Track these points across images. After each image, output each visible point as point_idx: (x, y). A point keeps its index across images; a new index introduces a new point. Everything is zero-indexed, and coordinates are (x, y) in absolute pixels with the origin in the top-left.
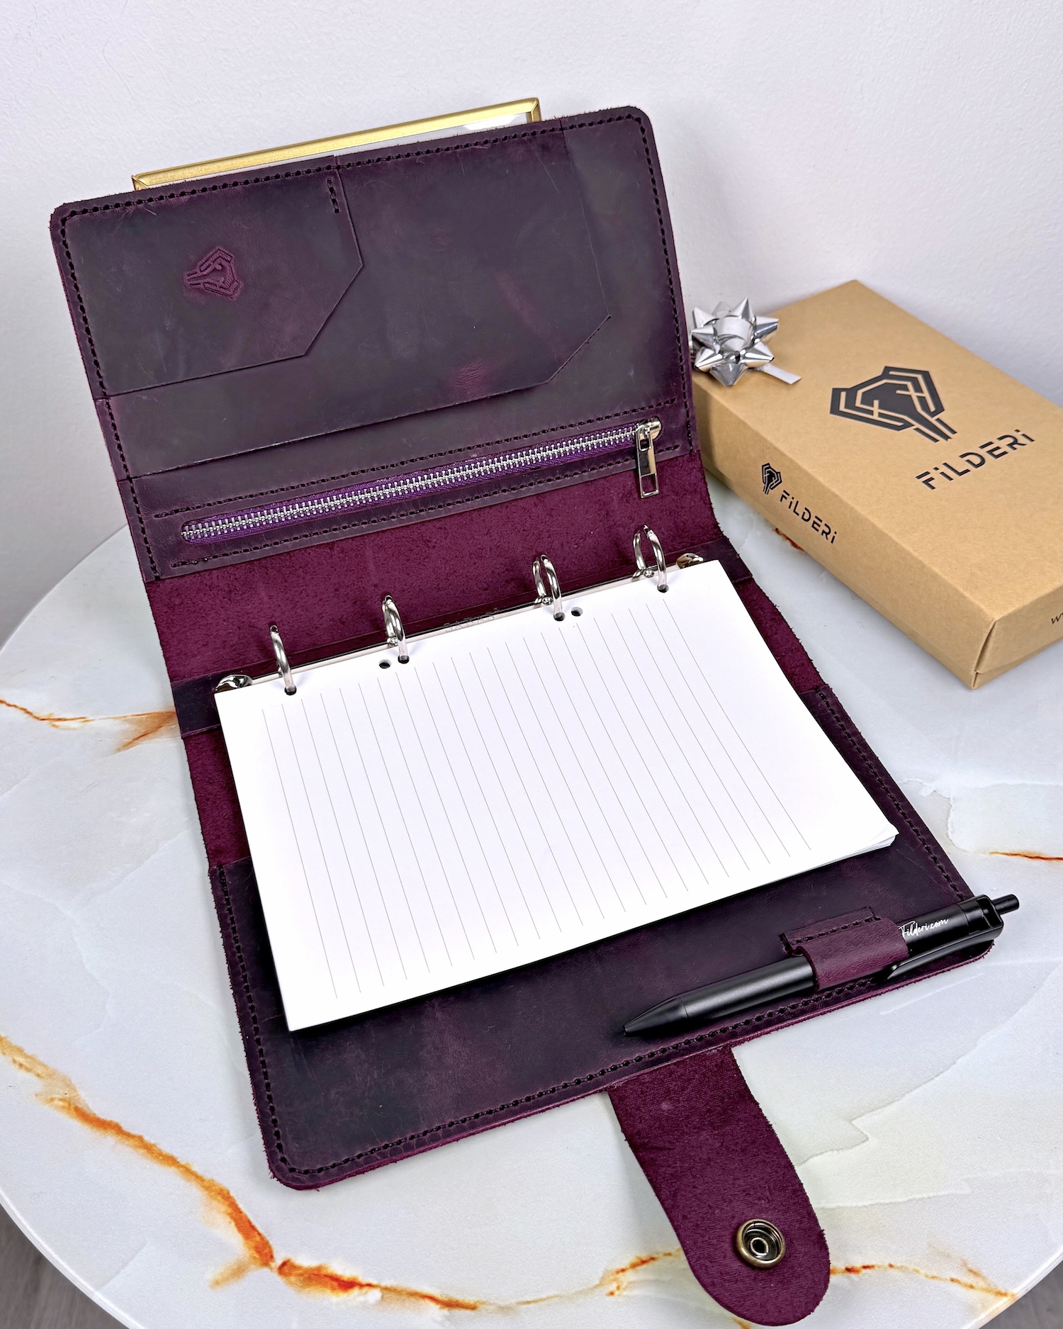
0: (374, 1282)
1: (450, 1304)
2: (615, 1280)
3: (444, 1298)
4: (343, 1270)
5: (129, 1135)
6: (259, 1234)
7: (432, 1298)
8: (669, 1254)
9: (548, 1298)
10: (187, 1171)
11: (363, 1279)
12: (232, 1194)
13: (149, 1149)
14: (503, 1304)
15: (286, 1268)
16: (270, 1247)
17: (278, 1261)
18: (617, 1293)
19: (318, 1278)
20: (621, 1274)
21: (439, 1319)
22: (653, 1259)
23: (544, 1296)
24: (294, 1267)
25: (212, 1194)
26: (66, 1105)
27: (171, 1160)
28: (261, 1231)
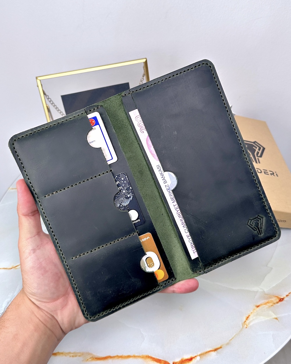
0: (195, 355)
1: (216, 350)
2: (245, 324)
3: (213, 349)
4: (188, 357)
5: (114, 357)
6: (163, 361)
7: (211, 351)
8: (252, 313)
9: (235, 336)
10: (135, 357)
11: (193, 356)
12: (150, 355)
13: (121, 357)
14: (226, 343)
16: (167, 362)
17: (171, 363)
18: (247, 327)
19: (183, 362)
20: (246, 323)
21: (215, 354)
22: (249, 315)
23: (233, 336)
24: (176, 363)
25: (145, 358)
26: (92, 359)
27: (129, 357)
28: (163, 359)
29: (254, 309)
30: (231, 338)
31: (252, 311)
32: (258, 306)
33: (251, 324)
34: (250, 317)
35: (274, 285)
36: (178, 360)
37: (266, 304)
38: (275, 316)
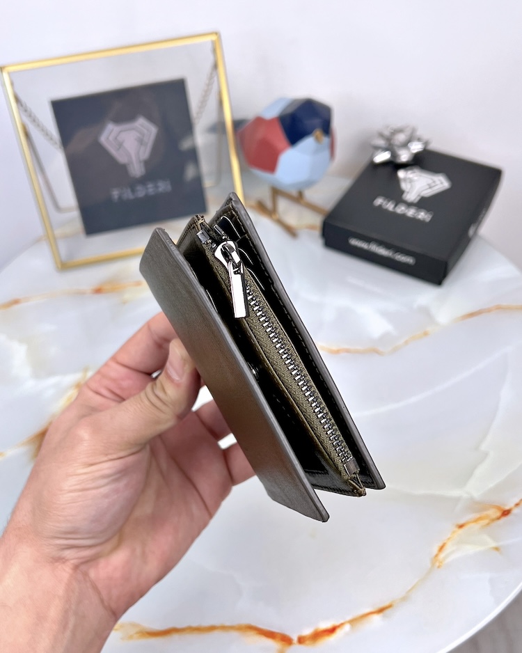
0: (342, 621)
1: (381, 611)
2: (437, 560)
3: (376, 610)
4: (327, 625)
5: (183, 630)
6: (278, 633)
7: (371, 613)
8: (449, 539)
9: (417, 584)
10: (224, 628)
11: (337, 623)
12: (254, 624)
13: (198, 629)
14: (401, 597)
15: (301, 640)
16: (287, 636)
17: (295, 639)
18: (441, 565)
19: (317, 635)
20: (438, 558)
21: (380, 619)
22: (445, 544)
23: (414, 584)
24: (304, 637)
25: (243, 630)
26: (141, 634)
27: (212, 628)
28: (278, 631)
29: (454, 532)
30: (409, 588)
31: (449, 536)
32: (461, 526)
33: (449, 560)
34: (445, 548)
35: (491, 485)
36: (307, 632)
37: (476, 521)
38: (494, 545)
